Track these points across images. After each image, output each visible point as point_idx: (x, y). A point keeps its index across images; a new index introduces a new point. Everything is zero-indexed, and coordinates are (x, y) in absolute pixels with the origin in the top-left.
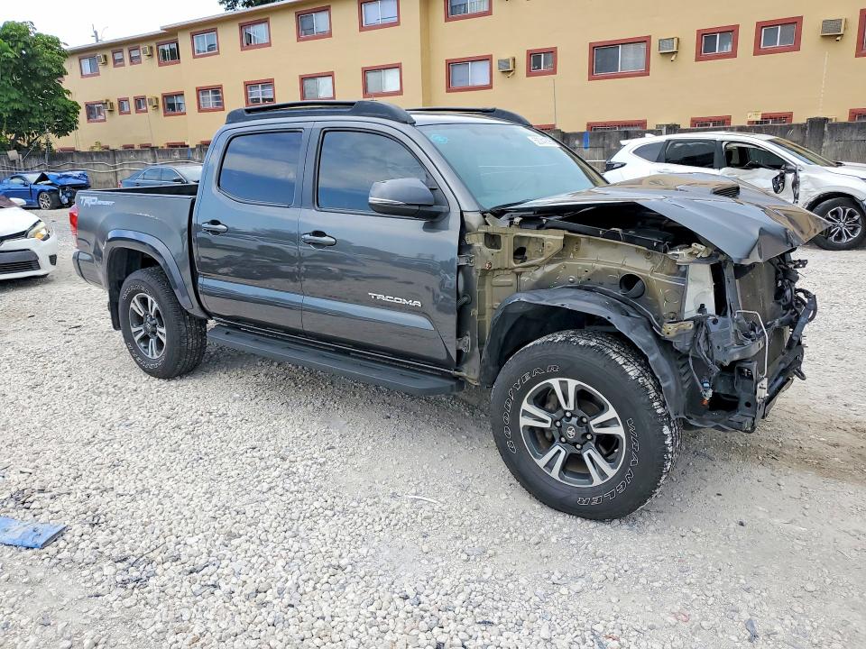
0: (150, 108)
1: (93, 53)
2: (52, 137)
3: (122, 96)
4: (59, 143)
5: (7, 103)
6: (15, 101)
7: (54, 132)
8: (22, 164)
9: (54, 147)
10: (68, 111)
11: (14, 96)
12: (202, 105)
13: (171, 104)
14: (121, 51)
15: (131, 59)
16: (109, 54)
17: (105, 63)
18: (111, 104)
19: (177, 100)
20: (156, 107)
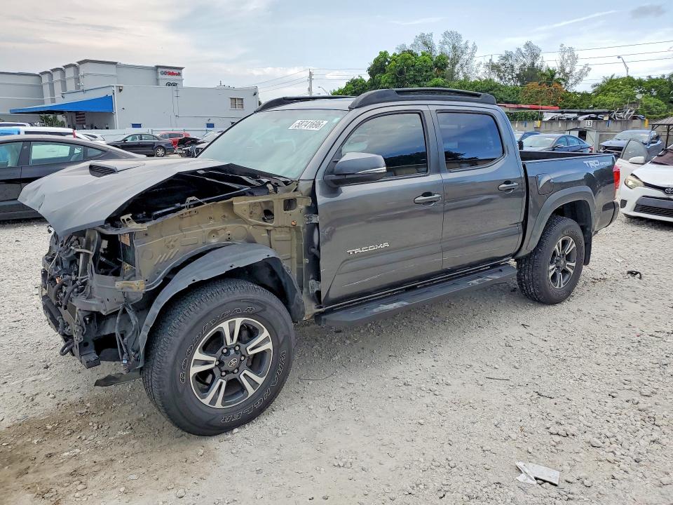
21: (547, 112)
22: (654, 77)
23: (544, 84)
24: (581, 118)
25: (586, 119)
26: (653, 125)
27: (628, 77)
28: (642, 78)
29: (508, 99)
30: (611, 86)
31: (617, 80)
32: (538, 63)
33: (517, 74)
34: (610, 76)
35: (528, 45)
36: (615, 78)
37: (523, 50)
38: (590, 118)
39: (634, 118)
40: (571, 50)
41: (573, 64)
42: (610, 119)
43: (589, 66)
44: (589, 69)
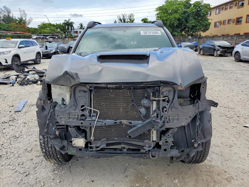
0: (232, 22)
1: (220, 7)
2: (202, 33)
3: (225, 19)
4: (203, 34)
5: (191, 24)
6: (193, 23)
7: (202, 31)
8: (191, 40)
9: (201, 35)
10: (207, 25)
11: (193, 22)
12: (247, 21)
13: (238, 21)
14: (228, 5)
15: (225, 9)
16: (224, 7)
17: (223, 10)
18: (221, 22)
19: (240, 20)
20: (234, 22)
21: (33, 35)
22: (58, 24)
23: (18, 24)
24: (47, 37)
25: (50, 38)
26: (74, 40)
27: (50, 23)
28: (54, 24)
29: (8, 29)
30: (44, 26)
31: (46, 24)
32: (11, 15)
33: (2, 19)
34: (43, 22)
35: (4, 7)
36: (45, 23)
37: (3, 9)
38: (51, 37)
39: (66, 37)
40: (24, 11)
41: (25, 17)
42: (58, 37)
43: (32, 18)
44: (32, 19)
